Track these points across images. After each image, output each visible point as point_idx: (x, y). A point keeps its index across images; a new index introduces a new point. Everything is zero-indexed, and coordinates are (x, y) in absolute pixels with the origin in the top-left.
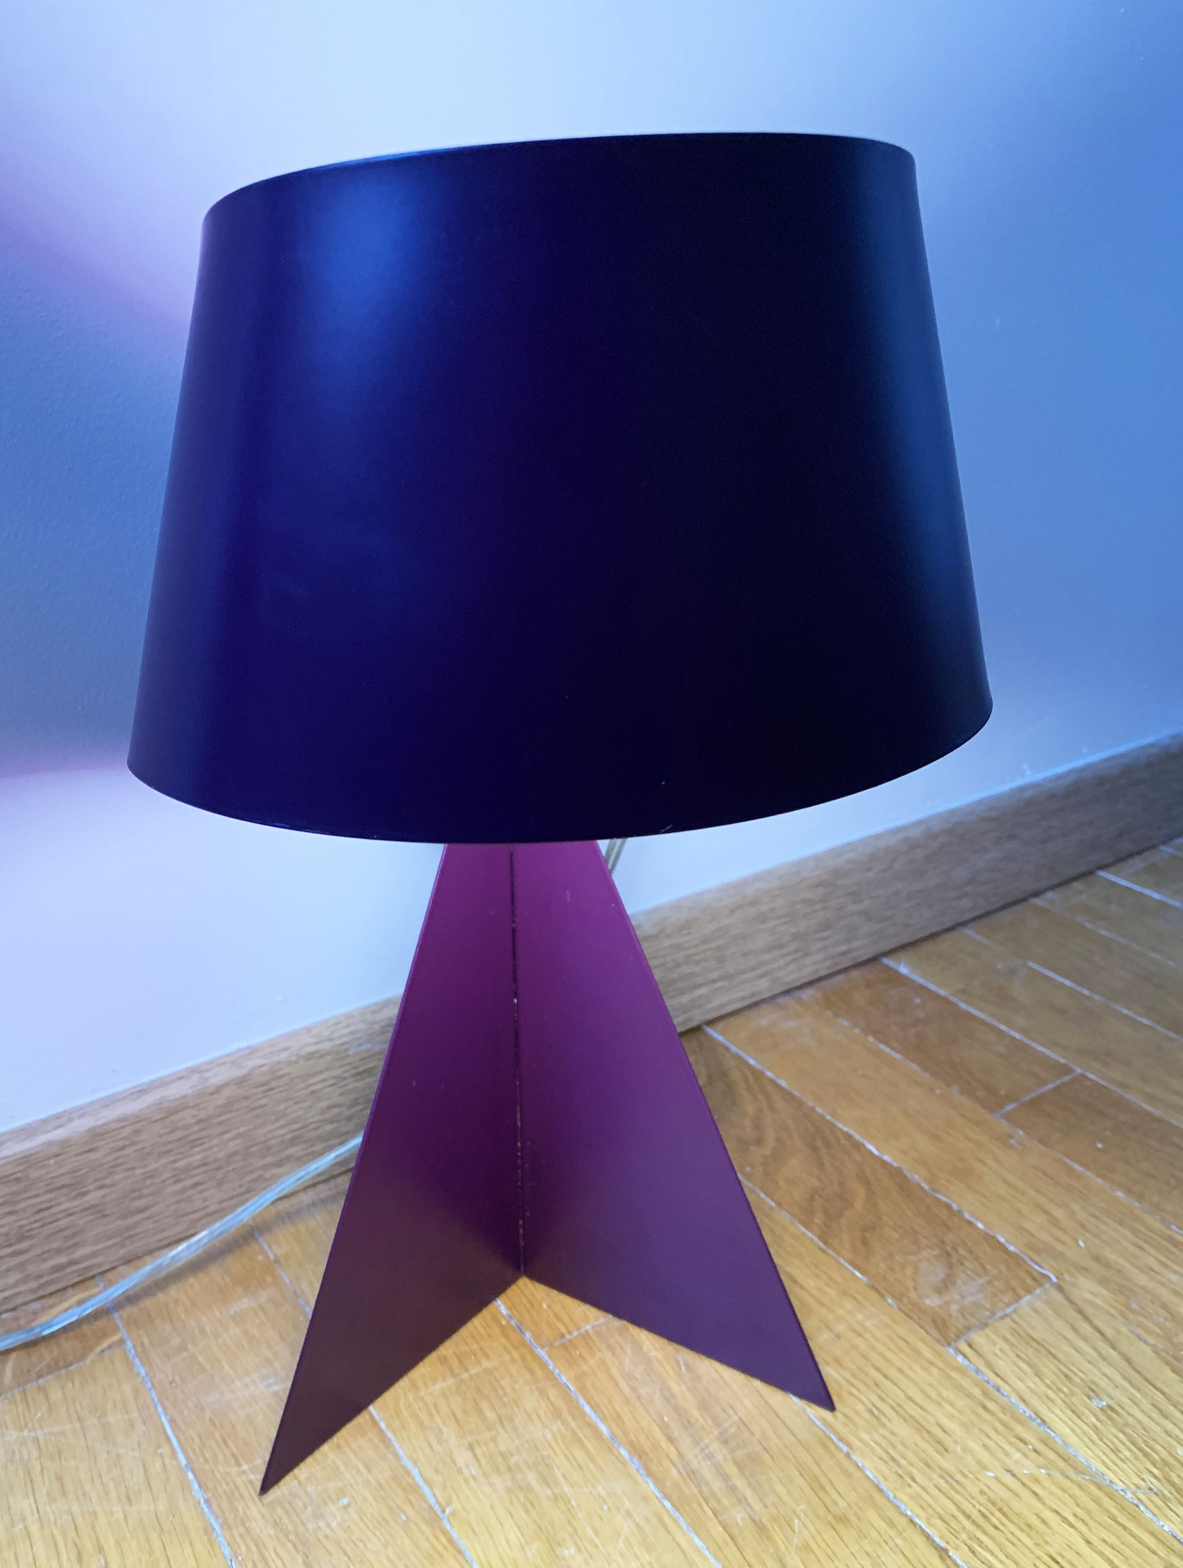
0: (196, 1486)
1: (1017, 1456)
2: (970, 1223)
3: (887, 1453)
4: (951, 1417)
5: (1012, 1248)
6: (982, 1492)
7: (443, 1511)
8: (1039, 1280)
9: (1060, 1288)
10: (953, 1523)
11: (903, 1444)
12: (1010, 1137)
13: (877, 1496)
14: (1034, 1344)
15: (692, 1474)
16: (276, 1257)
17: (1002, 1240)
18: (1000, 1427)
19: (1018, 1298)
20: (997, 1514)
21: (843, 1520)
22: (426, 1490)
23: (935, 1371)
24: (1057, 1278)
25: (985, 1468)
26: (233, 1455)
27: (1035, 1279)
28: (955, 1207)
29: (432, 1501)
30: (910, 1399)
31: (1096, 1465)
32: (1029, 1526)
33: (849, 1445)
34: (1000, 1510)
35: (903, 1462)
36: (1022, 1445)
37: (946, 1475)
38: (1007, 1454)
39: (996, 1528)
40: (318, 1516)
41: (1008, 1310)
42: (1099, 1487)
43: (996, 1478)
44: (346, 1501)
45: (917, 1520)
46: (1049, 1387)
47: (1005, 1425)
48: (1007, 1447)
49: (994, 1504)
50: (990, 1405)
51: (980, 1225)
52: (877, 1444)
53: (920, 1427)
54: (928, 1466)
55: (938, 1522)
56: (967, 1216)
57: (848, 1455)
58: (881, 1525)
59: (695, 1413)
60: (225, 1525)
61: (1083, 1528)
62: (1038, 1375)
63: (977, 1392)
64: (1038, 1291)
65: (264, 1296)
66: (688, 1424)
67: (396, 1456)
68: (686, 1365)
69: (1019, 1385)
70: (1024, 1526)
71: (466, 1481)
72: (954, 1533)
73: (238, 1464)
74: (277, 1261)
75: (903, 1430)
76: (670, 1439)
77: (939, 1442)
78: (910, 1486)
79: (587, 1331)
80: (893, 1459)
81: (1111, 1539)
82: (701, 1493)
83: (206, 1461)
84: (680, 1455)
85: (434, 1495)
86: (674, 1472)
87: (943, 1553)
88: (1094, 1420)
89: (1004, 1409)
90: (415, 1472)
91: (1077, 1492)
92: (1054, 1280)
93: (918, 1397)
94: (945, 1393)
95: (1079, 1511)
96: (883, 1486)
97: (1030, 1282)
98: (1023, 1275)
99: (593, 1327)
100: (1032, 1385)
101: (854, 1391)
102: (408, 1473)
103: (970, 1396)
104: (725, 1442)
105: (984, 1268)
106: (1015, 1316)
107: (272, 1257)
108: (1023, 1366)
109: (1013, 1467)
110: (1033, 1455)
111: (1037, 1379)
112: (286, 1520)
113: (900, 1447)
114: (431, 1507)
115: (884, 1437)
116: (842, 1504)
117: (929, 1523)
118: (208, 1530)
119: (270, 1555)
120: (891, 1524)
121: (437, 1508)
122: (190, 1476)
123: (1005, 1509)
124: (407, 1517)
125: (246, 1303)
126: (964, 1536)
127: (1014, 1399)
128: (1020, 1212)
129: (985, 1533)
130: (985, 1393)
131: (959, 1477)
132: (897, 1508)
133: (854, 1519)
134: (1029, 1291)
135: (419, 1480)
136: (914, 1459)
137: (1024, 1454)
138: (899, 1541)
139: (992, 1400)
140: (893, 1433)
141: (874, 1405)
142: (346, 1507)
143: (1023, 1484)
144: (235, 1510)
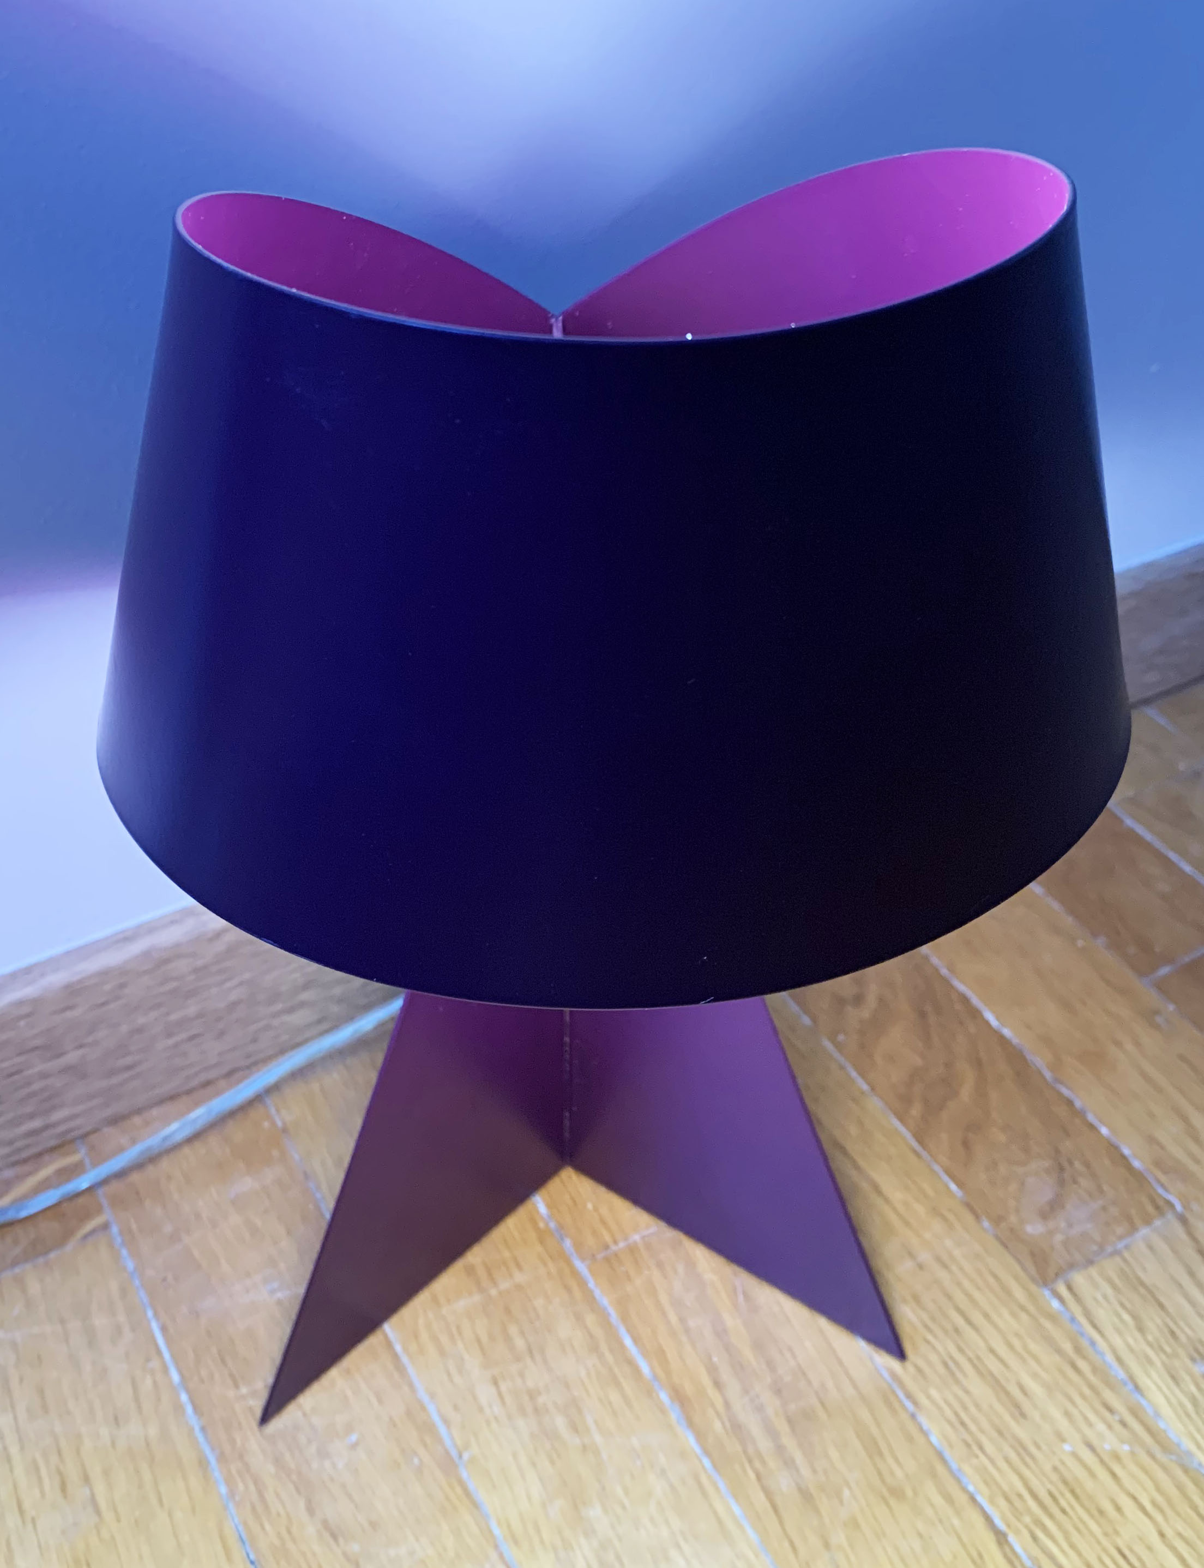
0: (189, 1409)
1: (1101, 1427)
2: (1092, 1127)
3: (956, 1414)
4: (1035, 1376)
5: (1136, 1164)
6: (1055, 1469)
7: (460, 1456)
8: (1162, 1207)
9: (1183, 1220)
10: (1017, 1503)
11: (977, 1406)
12: (1157, 1012)
13: (940, 1468)
14: (1142, 1290)
15: (737, 1428)
16: (284, 1124)
17: (1126, 1151)
18: (1087, 1391)
19: (1133, 1229)
20: (1068, 1495)
21: (897, 1493)
22: (442, 1429)
23: (1024, 1316)
24: (1184, 1207)
25: (1063, 1440)
26: (232, 1376)
27: (1157, 1208)
28: (1078, 1104)
29: (448, 1442)
30: (992, 1351)
31: (1188, 1444)
32: (1101, 1512)
33: (915, 1403)
34: (1073, 1492)
35: (973, 1427)
36: (1107, 1414)
37: (1020, 1446)
38: (1090, 1425)
39: (1064, 1511)
40: (323, 1454)
41: (1120, 1245)
42: (1186, 1470)
43: (1074, 1455)
44: (354, 1438)
45: (979, 1498)
46: (1150, 1344)
47: (1092, 1387)
48: (1092, 1417)
49: (1065, 1482)
50: (1082, 1364)
51: (1104, 1131)
52: (949, 1405)
53: (997, 1385)
54: (1000, 1433)
55: (1002, 1503)
56: (1091, 1118)
57: (913, 1416)
58: (938, 1500)
59: (748, 1354)
60: (222, 1458)
61: (1159, 1518)
62: (1141, 1329)
63: (1068, 1347)
64: (1158, 1223)
65: (270, 1175)
66: (739, 1367)
67: (411, 1386)
68: (745, 1294)
69: (1118, 1342)
70: (1095, 1513)
71: (488, 1423)
72: (1017, 1514)
73: (237, 1386)
74: (285, 1130)
75: (978, 1388)
76: (718, 1384)
77: (1017, 1406)
78: (977, 1457)
79: (635, 1243)
80: (963, 1424)
81: (1188, 1533)
82: (745, 1452)
83: (202, 1381)
84: (727, 1404)
85: (452, 1439)
86: (718, 1425)
87: (1001, 1538)
88: (1193, 1389)
89: (1095, 1370)
90: (431, 1408)
91: (1160, 1475)
92: (1179, 1208)
93: (1002, 1350)
94: (1033, 1346)
95: (1159, 1499)
96: (947, 1454)
97: (1150, 1209)
98: (1145, 1200)
99: (643, 1238)
100: (1131, 1341)
101: (930, 1337)
102: (423, 1408)
103: (1059, 1351)
104: (778, 1392)
105: (1101, 1191)
106: (1126, 1254)
107: (279, 1124)
108: (1126, 1317)
109: (1095, 1442)
110: (1118, 1427)
111: (1138, 1335)
112: (288, 1456)
113: (973, 1409)
114: (447, 1453)
115: (956, 1396)
116: (899, 1473)
117: (992, 1501)
118: (203, 1463)
119: (270, 1496)
120: (949, 1499)
121: (454, 1453)
122: (184, 1397)
123: (1078, 1491)
124: (421, 1460)
125: (246, 1184)
126: (1027, 1519)
127: (1110, 1358)
128: (1152, 1115)
129: (1051, 1516)
130: (1078, 1350)
131: (1033, 1449)
132: (959, 1481)
133: (909, 1493)
134: (1148, 1221)
135: (436, 1418)
136: (985, 1425)
137: (1110, 1427)
138: (956, 1522)
139: (1084, 1358)
140: (967, 1392)
141: (952, 1358)
142: (354, 1446)
143: (1102, 1461)
144: (232, 1441)
